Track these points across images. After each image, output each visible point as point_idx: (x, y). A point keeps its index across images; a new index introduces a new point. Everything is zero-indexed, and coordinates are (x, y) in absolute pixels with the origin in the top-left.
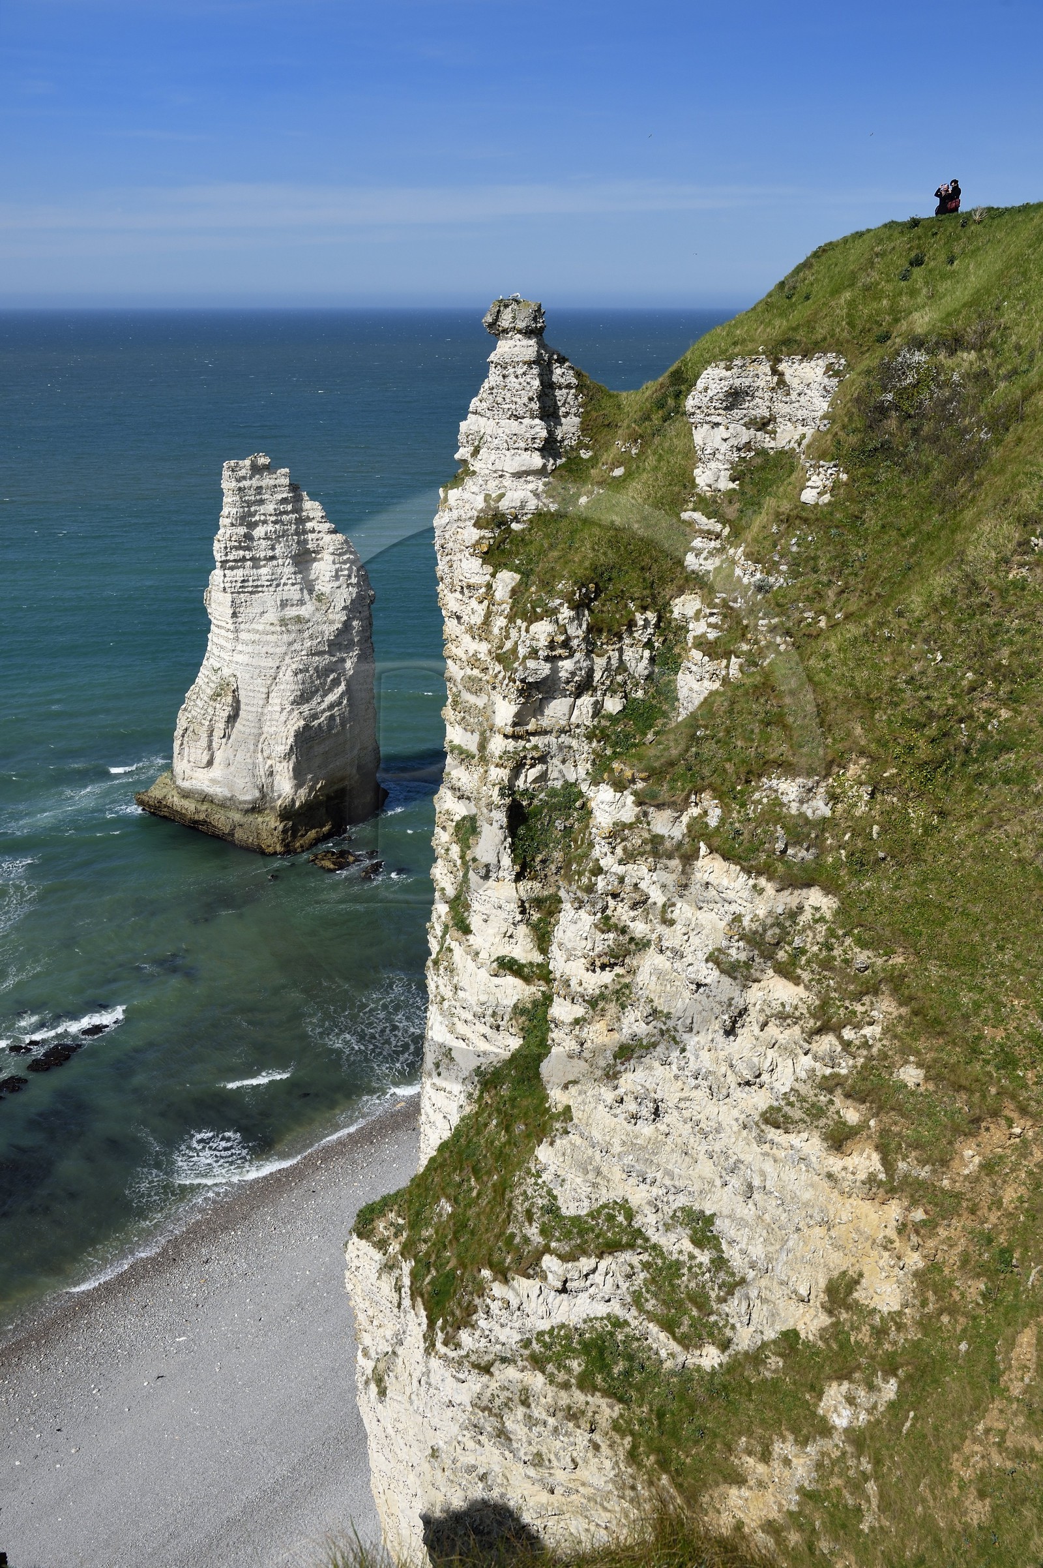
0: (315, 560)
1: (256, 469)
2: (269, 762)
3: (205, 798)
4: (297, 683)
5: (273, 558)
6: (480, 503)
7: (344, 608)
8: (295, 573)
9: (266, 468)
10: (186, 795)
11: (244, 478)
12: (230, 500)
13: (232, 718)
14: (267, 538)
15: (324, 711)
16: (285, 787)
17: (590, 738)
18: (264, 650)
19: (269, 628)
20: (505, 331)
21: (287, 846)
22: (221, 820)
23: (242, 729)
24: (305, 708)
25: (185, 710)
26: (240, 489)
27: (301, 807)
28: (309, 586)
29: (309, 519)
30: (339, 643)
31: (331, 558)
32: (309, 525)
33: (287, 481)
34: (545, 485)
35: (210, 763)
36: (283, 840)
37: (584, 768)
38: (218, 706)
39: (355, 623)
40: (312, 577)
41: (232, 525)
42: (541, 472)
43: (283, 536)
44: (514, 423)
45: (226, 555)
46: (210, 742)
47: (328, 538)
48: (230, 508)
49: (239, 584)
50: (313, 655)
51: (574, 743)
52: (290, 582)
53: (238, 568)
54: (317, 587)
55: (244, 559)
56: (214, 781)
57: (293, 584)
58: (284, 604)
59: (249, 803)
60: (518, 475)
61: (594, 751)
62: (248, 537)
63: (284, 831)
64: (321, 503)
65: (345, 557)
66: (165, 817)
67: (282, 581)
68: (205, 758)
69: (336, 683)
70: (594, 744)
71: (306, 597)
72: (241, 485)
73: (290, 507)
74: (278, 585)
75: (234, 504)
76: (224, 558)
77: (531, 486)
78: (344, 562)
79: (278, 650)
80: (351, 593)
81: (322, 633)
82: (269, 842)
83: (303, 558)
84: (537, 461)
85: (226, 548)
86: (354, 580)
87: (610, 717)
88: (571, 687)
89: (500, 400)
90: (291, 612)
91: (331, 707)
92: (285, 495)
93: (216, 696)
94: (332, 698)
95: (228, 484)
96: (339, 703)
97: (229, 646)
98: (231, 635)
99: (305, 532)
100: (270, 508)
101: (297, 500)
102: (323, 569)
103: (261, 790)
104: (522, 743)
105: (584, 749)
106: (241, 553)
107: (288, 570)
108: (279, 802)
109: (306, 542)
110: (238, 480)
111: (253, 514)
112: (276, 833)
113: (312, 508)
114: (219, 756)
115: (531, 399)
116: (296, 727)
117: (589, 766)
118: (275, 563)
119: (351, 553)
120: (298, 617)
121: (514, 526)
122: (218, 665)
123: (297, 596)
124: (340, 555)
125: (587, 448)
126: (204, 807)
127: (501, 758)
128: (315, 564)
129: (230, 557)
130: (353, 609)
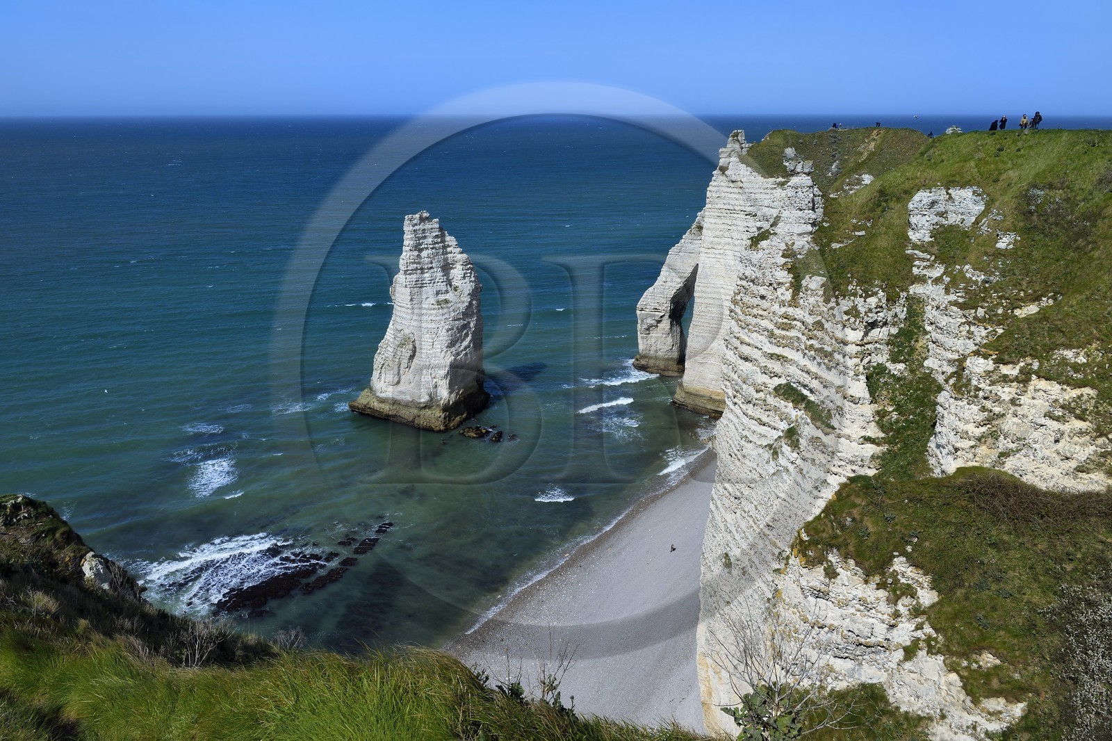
0: (452, 268)
1: (422, 220)
2: (435, 380)
3: (395, 402)
4: (448, 336)
5: (432, 268)
6: (783, 246)
7: (469, 294)
8: (443, 276)
9: (427, 218)
10: (383, 401)
11: (416, 224)
12: (409, 237)
13: (412, 357)
14: (428, 257)
15: (462, 351)
16: (444, 394)
17: (888, 344)
18: (430, 318)
19: (431, 306)
20: (798, 173)
21: (446, 426)
22: (407, 414)
23: (417, 362)
24: (453, 349)
25: (380, 353)
26: (414, 230)
27: (452, 404)
28: (449, 282)
29: (449, 246)
30: (467, 314)
31: (462, 267)
32: (449, 249)
33: (437, 226)
34: (811, 238)
35: (398, 382)
36: (444, 423)
37: (886, 357)
38: (403, 350)
39: (474, 302)
40: (451, 278)
41: (411, 250)
42: (811, 233)
43: (436, 256)
44: (800, 213)
45: (407, 267)
46: (399, 370)
47: (459, 256)
48: (408, 240)
49: (414, 283)
50: (455, 320)
51: (881, 347)
52: (441, 281)
53: (413, 274)
54: (453, 283)
55: (417, 269)
56: (401, 392)
57: (442, 282)
58: (438, 293)
59: (424, 403)
60: (800, 235)
61: (890, 350)
62: (419, 256)
63: (445, 418)
64: (455, 238)
65: (468, 266)
66: (368, 414)
67: (436, 281)
68: (396, 380)
69: (467, 335)
70: (889, 347)
71: (449, 289)
72: (415, 228)
73: (439, 240)
74: (434, 283)
75: (411, 239)
76: (406, 269)
77: (806, 239)
78: (468, 269)
79: (437, 318)
80: (472, 286)
81: (459, 308)
82: (436, 424)
83: (446, 268)
84: (809, 228)
85: (407, 263)
86: (473, 279)
87: (893, 335)
88: (881, 324)
89: (793, 202)
90: (442, 297)
91: (465, 349)
92: (437, 234)
93: (402, 345)
94: (465, 343)
95: (407, 228)
96: (469, 346)
97: (409, 317)
98: (409, 311)
99: (447, 253)
100: (430, 240)
101: (443, 236)
102: (457, 272)
103: (430, 396)
104: (863, 347)
105: (886, 349)
106: (415, 265)
107: (439, 274)
108: (442, 402)
109: (447, 259)
110: (413, 226)
111: (421, 244)
112: (440, 419)
113: (450, 240)
114: (403, 378)
115: (809, 202)
116: (450, 360)
117: (887, 356)
118: (432, 270)
119: (471, 264)
120: (445, 299)
121: (798, 256)
122: (401, 328)
123: (445, 289)
124: (466, 265)
125: (826, 222)
126: (395, 407)
127: (856, 354)
128: (452, 271)
129: (410, 268)
130: (473, 295)
